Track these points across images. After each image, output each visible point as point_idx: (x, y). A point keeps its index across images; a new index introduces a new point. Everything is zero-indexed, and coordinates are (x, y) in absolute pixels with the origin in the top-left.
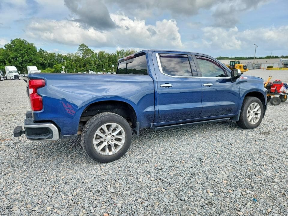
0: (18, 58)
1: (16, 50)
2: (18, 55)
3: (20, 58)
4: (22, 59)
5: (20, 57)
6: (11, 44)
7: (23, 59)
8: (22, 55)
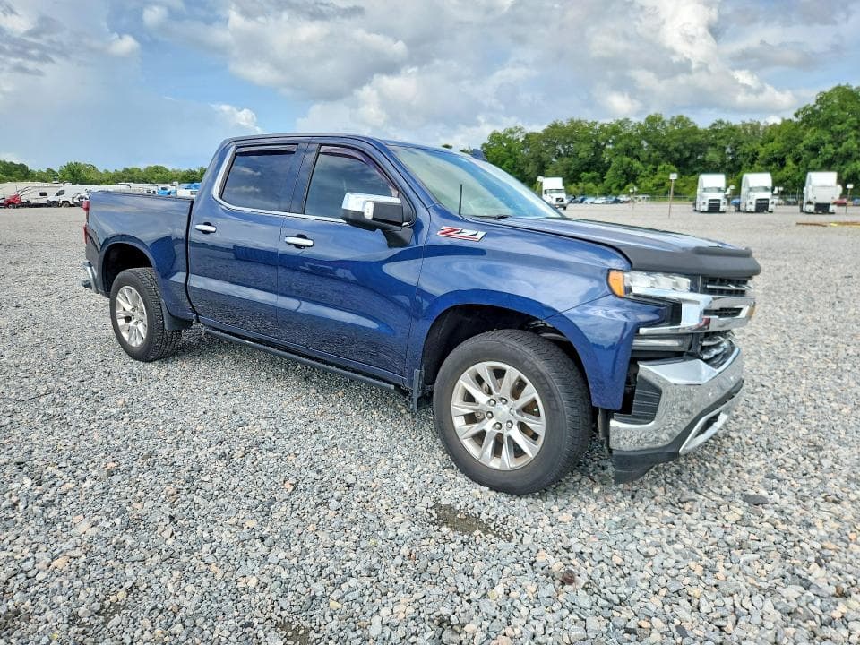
0: (823, 144)
1: (825, 125)
2: (827, 137)
3: (830, 148)
4: (833, 151)
5: (830, 142)
6: (815, 106)
7: (840, 150)
8: (837, 139)
